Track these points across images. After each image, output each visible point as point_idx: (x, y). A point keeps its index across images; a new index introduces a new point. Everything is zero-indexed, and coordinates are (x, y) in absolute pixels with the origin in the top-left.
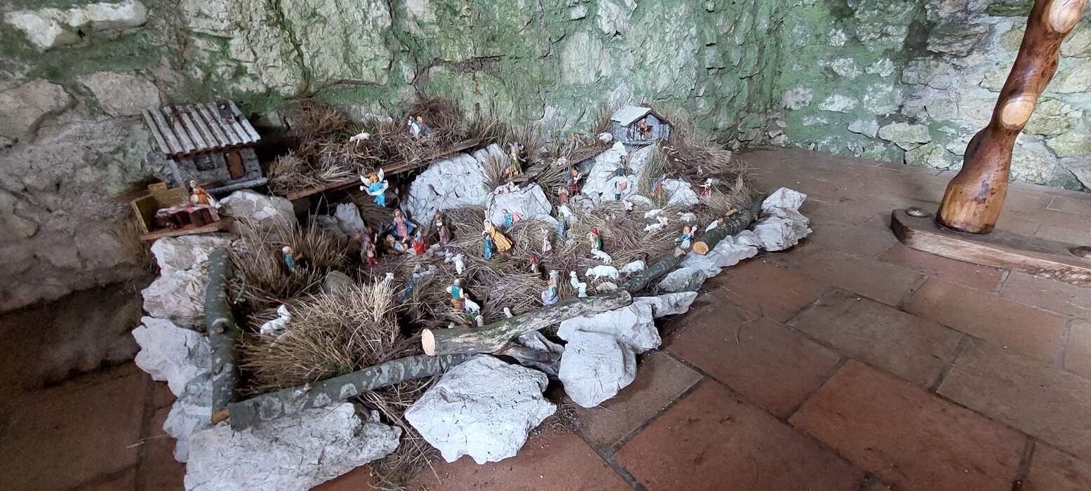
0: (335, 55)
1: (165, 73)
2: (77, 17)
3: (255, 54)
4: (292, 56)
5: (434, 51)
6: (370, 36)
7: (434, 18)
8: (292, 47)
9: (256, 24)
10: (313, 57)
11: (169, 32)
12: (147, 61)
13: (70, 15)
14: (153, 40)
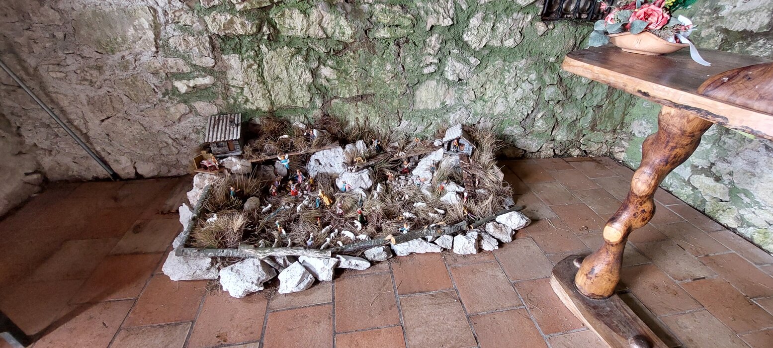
0: (285, 95)
1: (220, 101)
2: (192, 83)
3: (252, 94)
4: (267, 95)
5: (334, 93)
6: (302, 87)
7: (335, 77)
8: (267, 92)
9: (253, 83)
10: (276, 96)
11: (222, 86)
12: (214, 97)
13: (190, 82)
14: (215, 89)
